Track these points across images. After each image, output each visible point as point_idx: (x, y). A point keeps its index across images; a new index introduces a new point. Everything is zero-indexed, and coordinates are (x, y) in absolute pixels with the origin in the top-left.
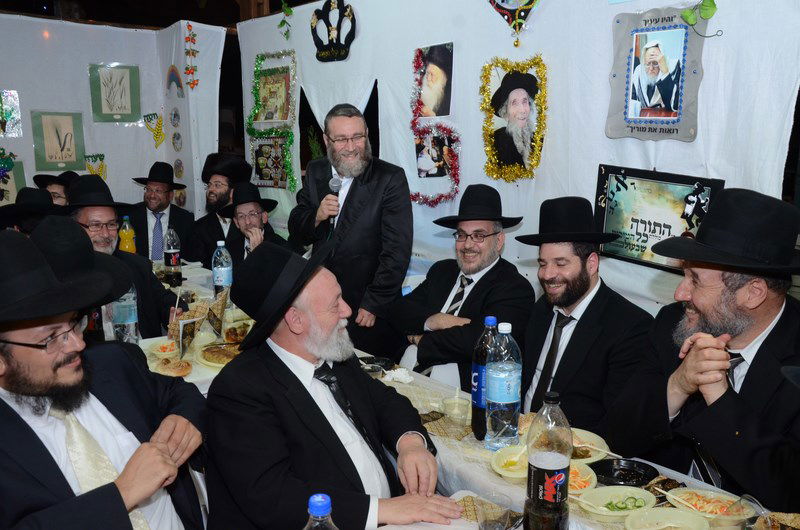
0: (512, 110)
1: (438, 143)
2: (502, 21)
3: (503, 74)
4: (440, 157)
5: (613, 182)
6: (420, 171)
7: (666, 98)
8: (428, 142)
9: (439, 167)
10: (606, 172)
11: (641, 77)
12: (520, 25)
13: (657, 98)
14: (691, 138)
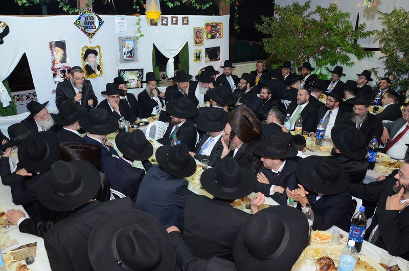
0: (90, 59)
1: (63, 72)
2: (86, 36)
3: (86, 49)
4: (64, 76)
5: (122, 73)
6: (55, 82)
7: (131, 54)
8: (58, 72)
9: (64, 80)
10: (120, 71)
11: (125, 50)
12: (92, 37)
13: (129, 54)
14: (137, 61)
